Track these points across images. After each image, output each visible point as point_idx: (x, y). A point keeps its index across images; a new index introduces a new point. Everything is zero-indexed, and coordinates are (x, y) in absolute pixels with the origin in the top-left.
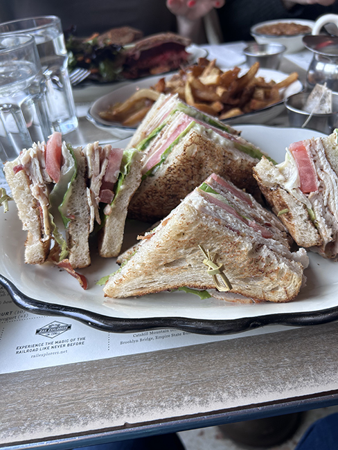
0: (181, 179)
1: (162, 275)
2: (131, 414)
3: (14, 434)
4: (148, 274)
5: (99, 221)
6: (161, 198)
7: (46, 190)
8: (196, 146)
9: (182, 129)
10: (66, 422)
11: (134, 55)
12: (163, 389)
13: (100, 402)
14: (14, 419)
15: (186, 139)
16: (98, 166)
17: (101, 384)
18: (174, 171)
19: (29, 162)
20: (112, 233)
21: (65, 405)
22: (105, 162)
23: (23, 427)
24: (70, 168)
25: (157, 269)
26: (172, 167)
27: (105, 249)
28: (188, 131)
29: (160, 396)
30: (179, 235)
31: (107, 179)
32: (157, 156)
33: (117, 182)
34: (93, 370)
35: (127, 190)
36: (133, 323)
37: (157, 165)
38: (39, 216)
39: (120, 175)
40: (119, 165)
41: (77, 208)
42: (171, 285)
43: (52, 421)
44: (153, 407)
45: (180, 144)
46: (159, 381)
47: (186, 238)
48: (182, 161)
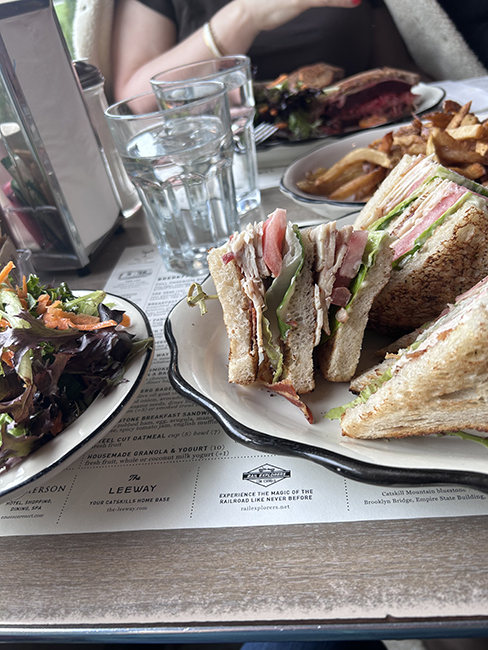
0: (446, 274)
1: (435, 410)
2: (395, 604)
3: (231, 610)
4: (413, 407)
5: (327, 331)
6: (412, 301)
7: (262, 286)
8: (474, 228)
9: (450, 203)
10: (302, 603)
11: (338, 102)
12: (438, 573)
13: (346, 581)
14: (229, 590)
15: (459, 217)
16: (333, 255)
17: (344, 556)
18: (437, 262)
19: (243, 249)
20: (345, 348)
21: (296, 580)
22: (343, 249)
23: (243, 603)
24: (295, 258)
25: (428, 402)
26: (435, 257)
27: (334, 370)
28: (459, 207)
29: (435, 584)
30: (469, 355)
31: (342, 273)
32: (408, 241)
33: (357, 276)
34: (330, 537)
35: (368, 289)
36: (405, 474)
37: (407, 255)
38: (251, 321)
39: (362, 267)
40: (361, 254)
41: (300, 312)
42: (447, 426)
43: (282, 599)
44: (426, 597)
45: (448, 224)
46: (430, 561)
47: (482, 358)
48: (449, 249)
